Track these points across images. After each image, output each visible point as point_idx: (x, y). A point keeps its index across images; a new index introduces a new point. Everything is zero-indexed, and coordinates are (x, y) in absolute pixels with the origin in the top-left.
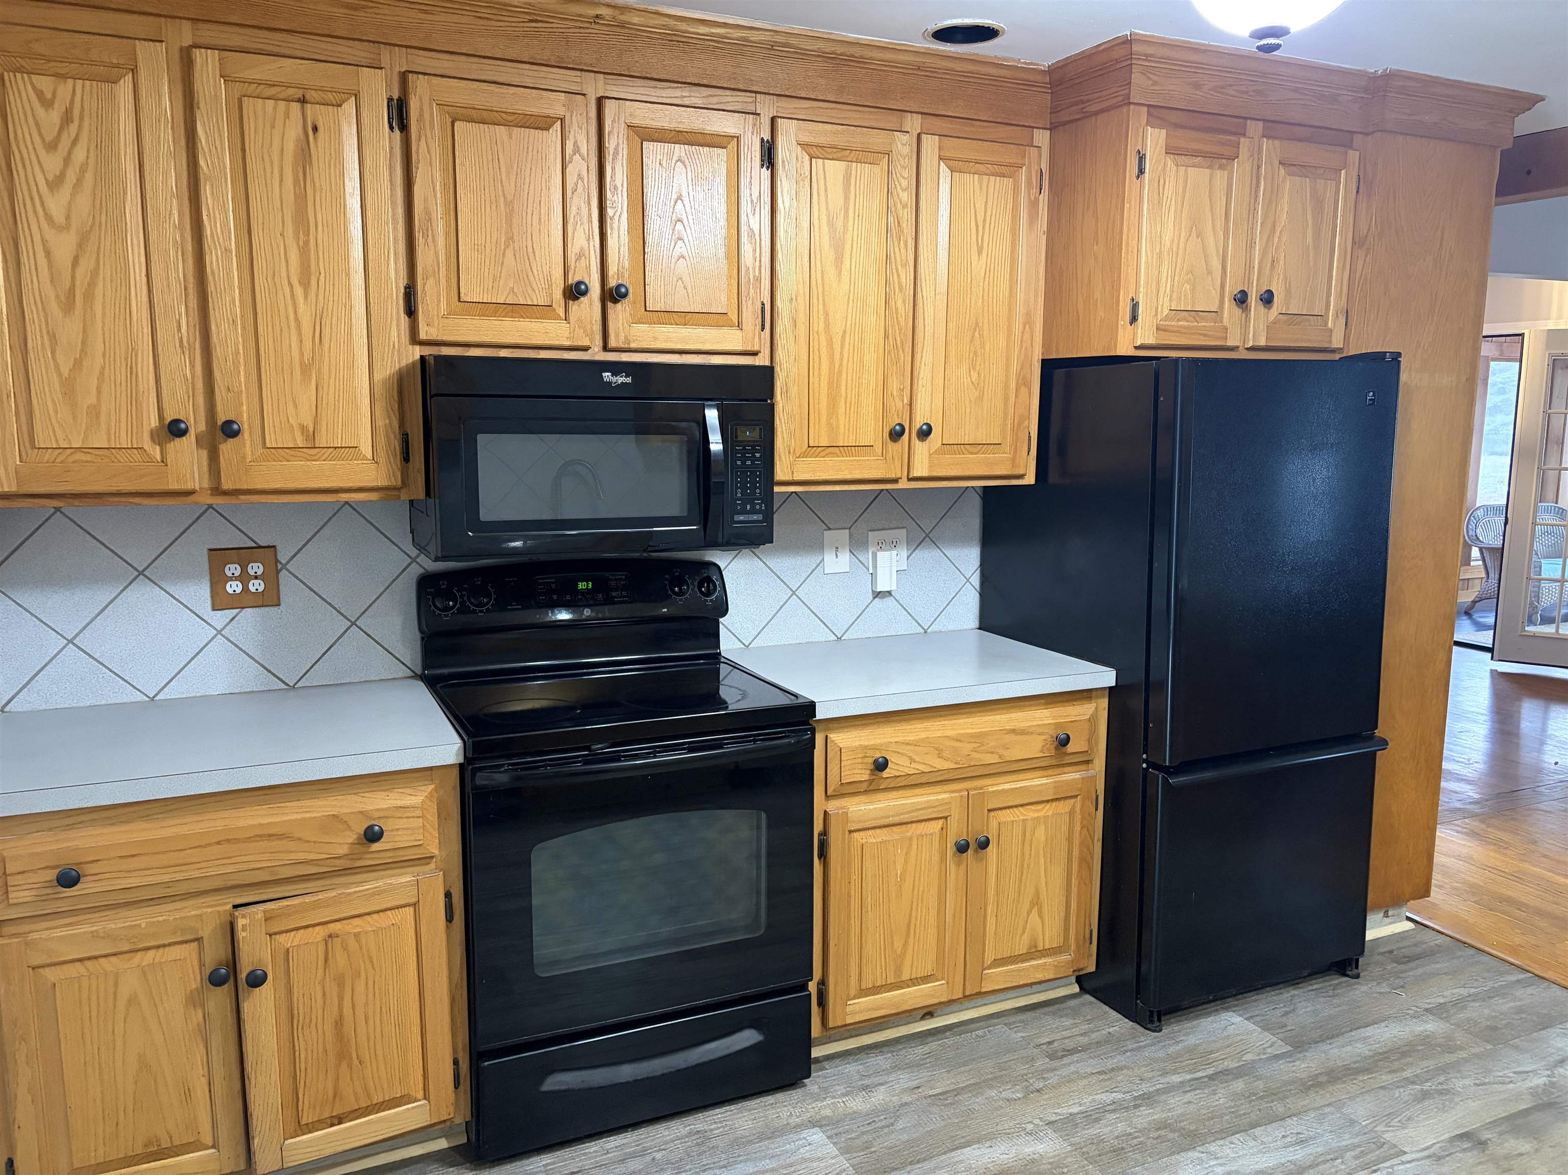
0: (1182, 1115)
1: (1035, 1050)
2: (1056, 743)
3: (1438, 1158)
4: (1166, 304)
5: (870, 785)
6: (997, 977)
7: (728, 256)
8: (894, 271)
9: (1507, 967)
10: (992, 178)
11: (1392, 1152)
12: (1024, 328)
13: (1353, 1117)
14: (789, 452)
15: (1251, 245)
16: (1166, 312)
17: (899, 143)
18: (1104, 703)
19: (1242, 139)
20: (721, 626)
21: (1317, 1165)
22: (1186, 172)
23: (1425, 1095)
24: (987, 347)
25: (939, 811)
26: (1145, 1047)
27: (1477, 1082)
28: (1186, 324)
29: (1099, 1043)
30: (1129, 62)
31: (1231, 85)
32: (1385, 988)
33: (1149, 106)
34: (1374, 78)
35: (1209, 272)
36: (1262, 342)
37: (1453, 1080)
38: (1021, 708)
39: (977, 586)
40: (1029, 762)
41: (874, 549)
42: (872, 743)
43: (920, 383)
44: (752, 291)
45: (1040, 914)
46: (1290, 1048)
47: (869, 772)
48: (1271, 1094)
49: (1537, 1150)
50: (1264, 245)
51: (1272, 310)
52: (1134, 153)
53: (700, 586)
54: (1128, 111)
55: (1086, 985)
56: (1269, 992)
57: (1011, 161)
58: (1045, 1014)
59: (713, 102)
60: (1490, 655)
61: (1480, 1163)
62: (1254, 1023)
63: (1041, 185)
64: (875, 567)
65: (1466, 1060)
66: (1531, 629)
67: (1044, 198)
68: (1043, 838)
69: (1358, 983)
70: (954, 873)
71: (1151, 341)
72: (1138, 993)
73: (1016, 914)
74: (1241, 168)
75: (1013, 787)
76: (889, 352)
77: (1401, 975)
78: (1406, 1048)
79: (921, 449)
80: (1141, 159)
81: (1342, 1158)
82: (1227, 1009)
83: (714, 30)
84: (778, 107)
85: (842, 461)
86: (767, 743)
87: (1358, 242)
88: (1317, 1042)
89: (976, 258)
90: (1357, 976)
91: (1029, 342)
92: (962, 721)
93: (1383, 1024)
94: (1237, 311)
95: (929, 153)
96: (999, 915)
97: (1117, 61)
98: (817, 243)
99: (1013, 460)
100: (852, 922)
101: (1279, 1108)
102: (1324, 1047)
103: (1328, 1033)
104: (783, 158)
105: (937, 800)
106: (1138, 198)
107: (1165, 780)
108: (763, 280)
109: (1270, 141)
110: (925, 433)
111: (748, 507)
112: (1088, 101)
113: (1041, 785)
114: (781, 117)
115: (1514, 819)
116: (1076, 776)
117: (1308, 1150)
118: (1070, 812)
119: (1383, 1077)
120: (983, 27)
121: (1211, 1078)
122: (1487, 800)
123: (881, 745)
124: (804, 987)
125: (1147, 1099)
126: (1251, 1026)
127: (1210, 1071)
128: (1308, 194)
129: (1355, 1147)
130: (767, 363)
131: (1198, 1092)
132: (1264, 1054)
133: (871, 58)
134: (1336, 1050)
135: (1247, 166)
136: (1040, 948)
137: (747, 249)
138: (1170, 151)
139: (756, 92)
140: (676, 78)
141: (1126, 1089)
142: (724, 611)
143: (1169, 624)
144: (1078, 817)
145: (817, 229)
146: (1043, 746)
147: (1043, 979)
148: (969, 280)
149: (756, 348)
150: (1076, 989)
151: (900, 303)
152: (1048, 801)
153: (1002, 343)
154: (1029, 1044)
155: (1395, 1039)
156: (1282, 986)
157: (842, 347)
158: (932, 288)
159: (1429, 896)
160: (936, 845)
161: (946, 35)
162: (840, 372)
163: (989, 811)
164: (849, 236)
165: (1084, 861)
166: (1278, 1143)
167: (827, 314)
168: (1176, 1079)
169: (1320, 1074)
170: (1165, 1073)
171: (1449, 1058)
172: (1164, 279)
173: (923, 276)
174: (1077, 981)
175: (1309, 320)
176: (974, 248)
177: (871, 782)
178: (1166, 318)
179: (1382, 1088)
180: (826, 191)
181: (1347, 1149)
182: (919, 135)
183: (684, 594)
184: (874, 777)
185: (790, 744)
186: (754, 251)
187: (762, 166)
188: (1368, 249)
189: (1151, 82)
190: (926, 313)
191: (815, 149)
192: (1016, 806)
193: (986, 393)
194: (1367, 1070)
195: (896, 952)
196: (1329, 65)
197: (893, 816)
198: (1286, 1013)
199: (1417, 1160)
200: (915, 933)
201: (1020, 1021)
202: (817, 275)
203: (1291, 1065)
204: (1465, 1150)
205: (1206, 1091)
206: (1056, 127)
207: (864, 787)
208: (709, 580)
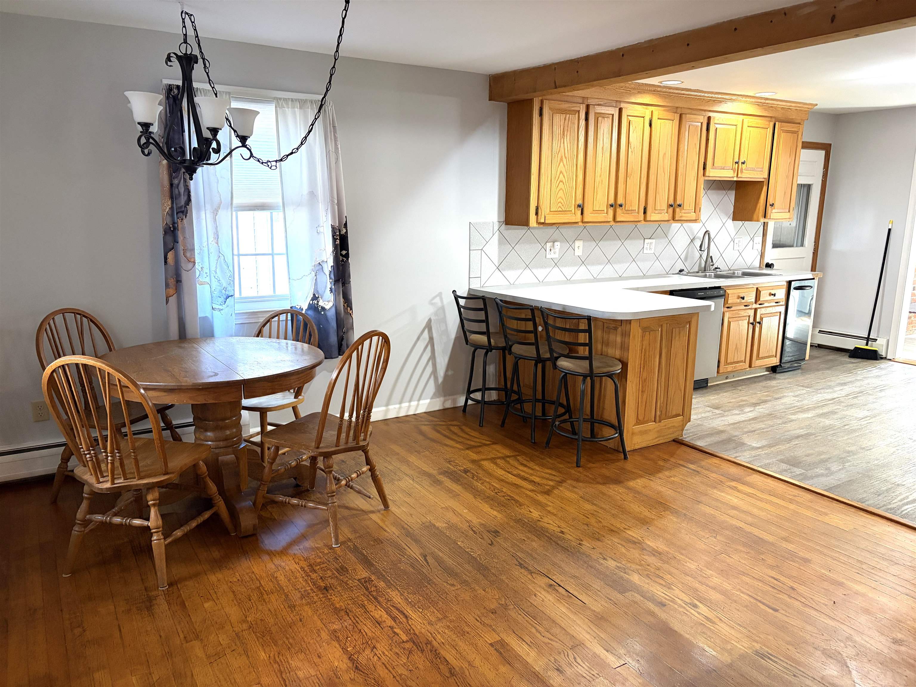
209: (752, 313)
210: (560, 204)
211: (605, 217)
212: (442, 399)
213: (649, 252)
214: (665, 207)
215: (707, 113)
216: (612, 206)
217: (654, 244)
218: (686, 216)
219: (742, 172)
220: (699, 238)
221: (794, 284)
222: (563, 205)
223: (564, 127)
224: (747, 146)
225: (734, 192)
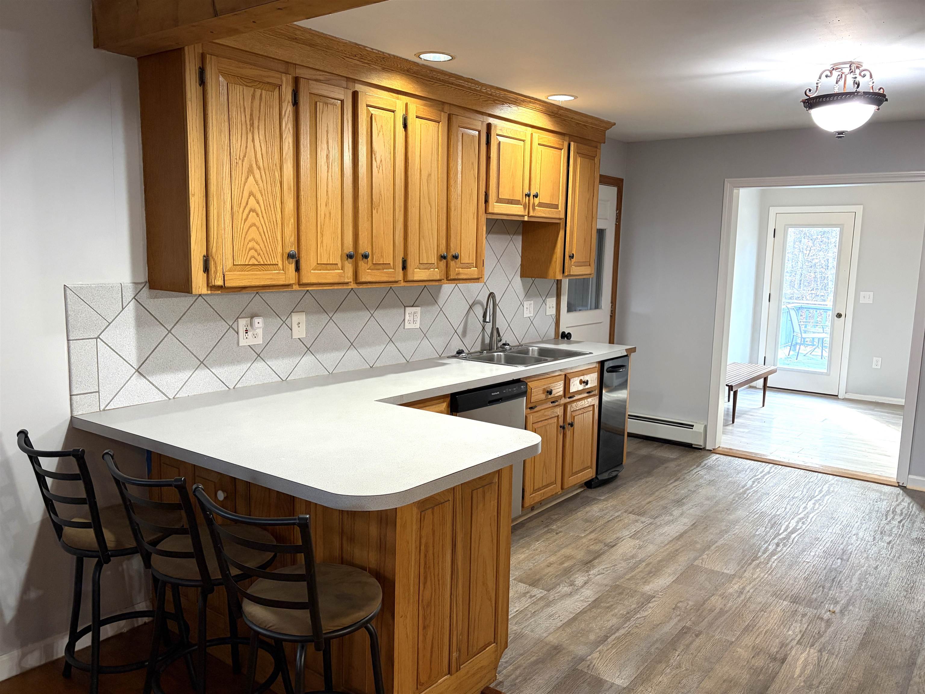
209: (559, 411)
210: (252, 253)
211: (340, 275)
212: (16, 653)
213: (412, 326)
214: (434, 259)
215: (485, 117)
216: (350, 256)
217: (419, 315)
218: (465, 273)
219: (534, 209)
220: (481, 303)
221: (607, 365)
222: (259, 254)
223: (252, 111)
224: (538, 171)
225: (520, 238)
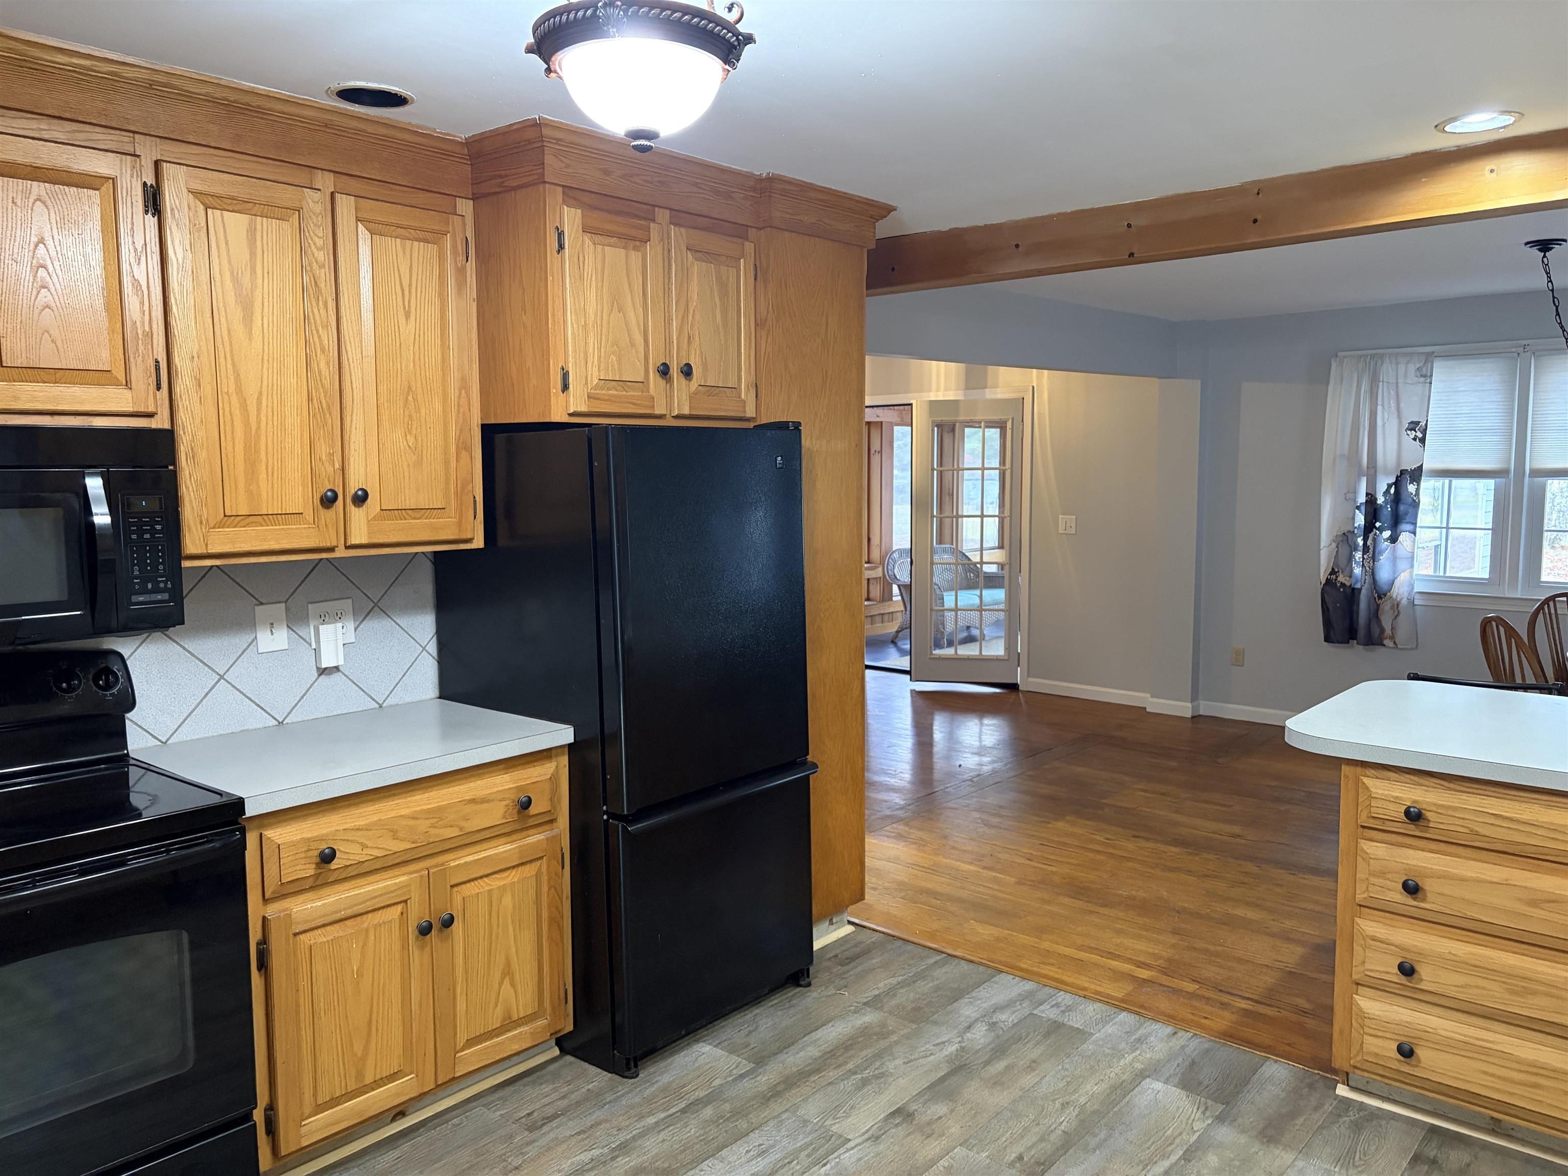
0: (657, 1155)
1: (514, 1126)
2: (518, 807)
3: (876, 1138)
4: (596, 374)
5: (317, 879)
6: (471, 1058)
7: (108, 307)
8: (314, 332)
9: (927, 952)
10: (416, 243)
11: (838, 1142)
12: (460, 394)
13: (806, 1117)
14: (201, 523)
15: (668, 322)
16: (596, 381)
17: (310, 201)
18: (564, 760)
19: (652, 225)
20: (127, 721)
21: (777, 1171)
22: (603, 250)
23: (865, 1082)
24: (423, 411)
25: (397, 896)
26: (622, 1096)
27: (906, 1060)
28: (615, 392)
29: (578, 1103)
30: (539, 145)
31: (638, 175)
32: (831, 991)
33: (563, 186)
34: (760, 179)
35: (633, 345)
36: (686, 411)
37: (887, 1063)
38: (479, 777)
39: (435, 654)
40: (491, 830)
41: (316, 623)
42: (316, 834)
43: (352, 447)
44: (141, 347)
45: (513, 985)
46: (752, 1065)
47: (314, 866)
48: (739, 1113)
49: (952, 1111)
50: (680, 322)
51: (692, 382)
52: (553, 230)
53: (96, 681)
54: (544, 189)
55: (566, 1045)
56: (736, 1015)
57: (435, 228)
58: (525, 1085)
59: (80, 138)
60: (908, 677)
61: (909, 1134)
62: (721, 1049)
63: (467, 253)
64: (318, 641)
65: (896, 1043)
66: (937, 652)
67: (471, 266)
68: (510, 905)
69: (809, 991)
70: (418, 958)
71: (583, 408)
72: (614, 1043)
73: (487, 988)
74: (653, 250)
75: (476, 858)
76: (314, 415)
77: (845, 976)
78: (849, 1043)
79: (358, 516)
80: (561, 235)
81: (797, 1159)
82: (697, 1041)
83: (75, 61)
84: (161, 150)
85: (267, 530)
86: (183, 852)
87: (759, 324)
88: (777, 1054)
89: (404, 322)
90: (809, 985)
91: (467, 408)
92: (417, 797)
93: (830, 1025)
94: (662, 382)
95: (345, 214)
96: (469, 993)
97: (530, 142)
98: (220, 297)
99: (460, 524)
100: (303, 1032)
101: (743, 1125)
102: (782, 1057)
103: (786, 1043)
104: (171, 205)
105: (395, 884)
106: (560, 271)
107: (624, 828)
108: (155, 336)
109: (677, 228)
110: (361, 499)
111: (150, 586)
112: (506, 176)
113: (505, 852)
114: (167, 162)
115: (930, 819)
116: (541, 837)
117: (767, 1160)
118: (536, 875)
119: (831, 1074)
120: (390, 93)
121: (683, 1111)
122: (909, 805)
123: (327, 835)
124: (248, 1117)
125: (624, 1148)
126: (719, 1052)
127: (682, 1105)
128: (714, 279)
129: (807, 1146)
130: (167, 426)
131: (671, 1128)
132: (731, 1076)
133: (270, 110)
134: (791, 1059)
135: (659, 249)
136: (515, 1017)
137: (132, 303)
138: (586, 229)
139: (134, 132)
140: (29, 108)
141: (604, 1144)
142: (131, 704)
143: (619, 678)
144: (545, 878)
145: (218, 283)
146: (505, 812)
147: (520, 1049)
148: (398, 344)
149: (151, 409)
150: (556, 1052)
151: (323, 365)
152: (513, 867)
153: (438, 406)
154: (508, 1120)
155: (840, 1037)
156: (746, 1007)
157: (259, 410)
158: (359, 351)
159: (864, 899)
160: (396, 933)
161: (350, 95)
162: (258, 436)
163: (452, 886)
164: (258, 293)
165: (554, 921)
166: (743, 1159)
167: (238, 375)
168: (651, 1120)
169: (779, 1083)
170: (642, 1117)
171: (883, 1044)
172: (591, 350)
173: (347, 338)
174: (557, 1044)
175: (725, 392)
176: (401, 312)
177: (317, 876)
178: (596, 387)
179: (829, 1084)
180: (227, 244)
181: (802, 1149)
182: (332, 194)
183: (74, 690)
184: (320, 871)
185: (214, 849)
186: (142, 303)
187: (146, 212)
188: (769, 331)
189: (563, 165)
190: (353, 377)
191: (210, 198)
192: (481, 877)
193: (424, 458)
194: (818, 1070)
195: (356, 1055)
196: (721, 165)
197: (345, 909)
198: (750, 1032)
199: (859, 1144)
200: (377, 1030)
201: (499, 1099)
202: (222, 330)
203: (754, 1081)
204: (897, 1125)
205: (679, 1125)
206: (478, 198)
207: (309, 883)
208: (108, 671)
